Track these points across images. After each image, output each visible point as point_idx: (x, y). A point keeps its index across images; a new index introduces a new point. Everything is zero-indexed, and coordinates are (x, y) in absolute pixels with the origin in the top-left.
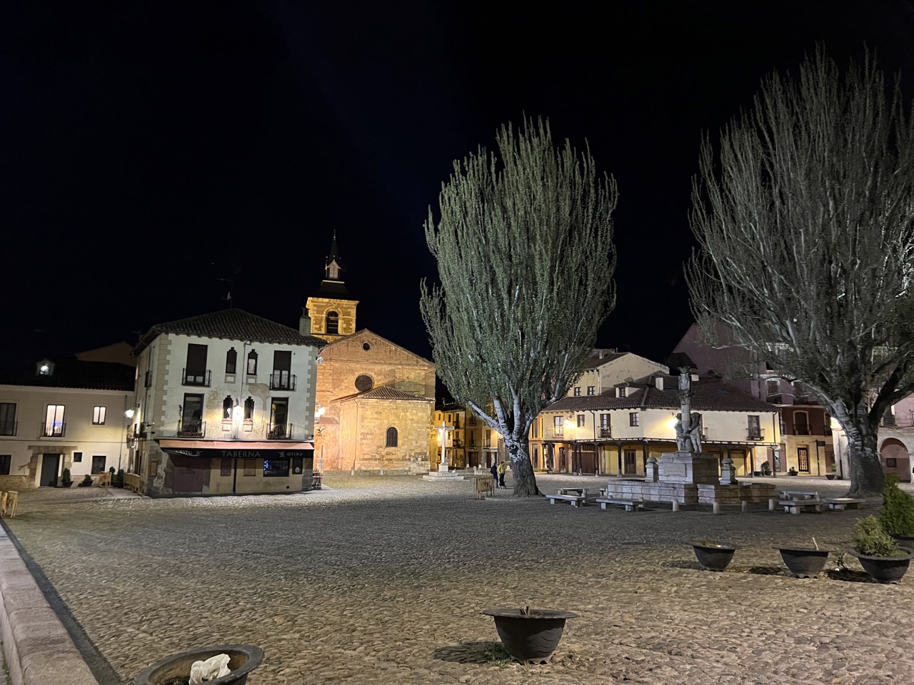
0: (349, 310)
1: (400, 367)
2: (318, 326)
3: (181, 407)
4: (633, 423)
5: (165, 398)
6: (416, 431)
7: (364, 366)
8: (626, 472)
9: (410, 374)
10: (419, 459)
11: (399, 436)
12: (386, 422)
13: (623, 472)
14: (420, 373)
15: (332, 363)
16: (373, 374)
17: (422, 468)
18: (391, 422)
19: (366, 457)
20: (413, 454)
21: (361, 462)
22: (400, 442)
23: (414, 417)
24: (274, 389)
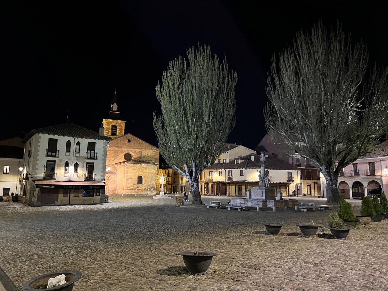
0: (121, 125)
1: (144, 150)
2: (108, 132)
3: (45, 166)
4: (241, 174)
5: (37, 162)
6: (151, 178)
7: (128, 149)
8: (238, 195)
9: (148, 153)
10: (152, 190)
11: (143, 180)
12: (137, 173)
13: (237, 194)
14: (152, 153)
15: (114, 148)
16: (132, 153)
17: (153, 193)
18: (139, 174)
19: (128, 189)
20: (149, 187)
21: (126, 191)
22: (143, 182)
23: (150, 172)
24: (87, 158)
